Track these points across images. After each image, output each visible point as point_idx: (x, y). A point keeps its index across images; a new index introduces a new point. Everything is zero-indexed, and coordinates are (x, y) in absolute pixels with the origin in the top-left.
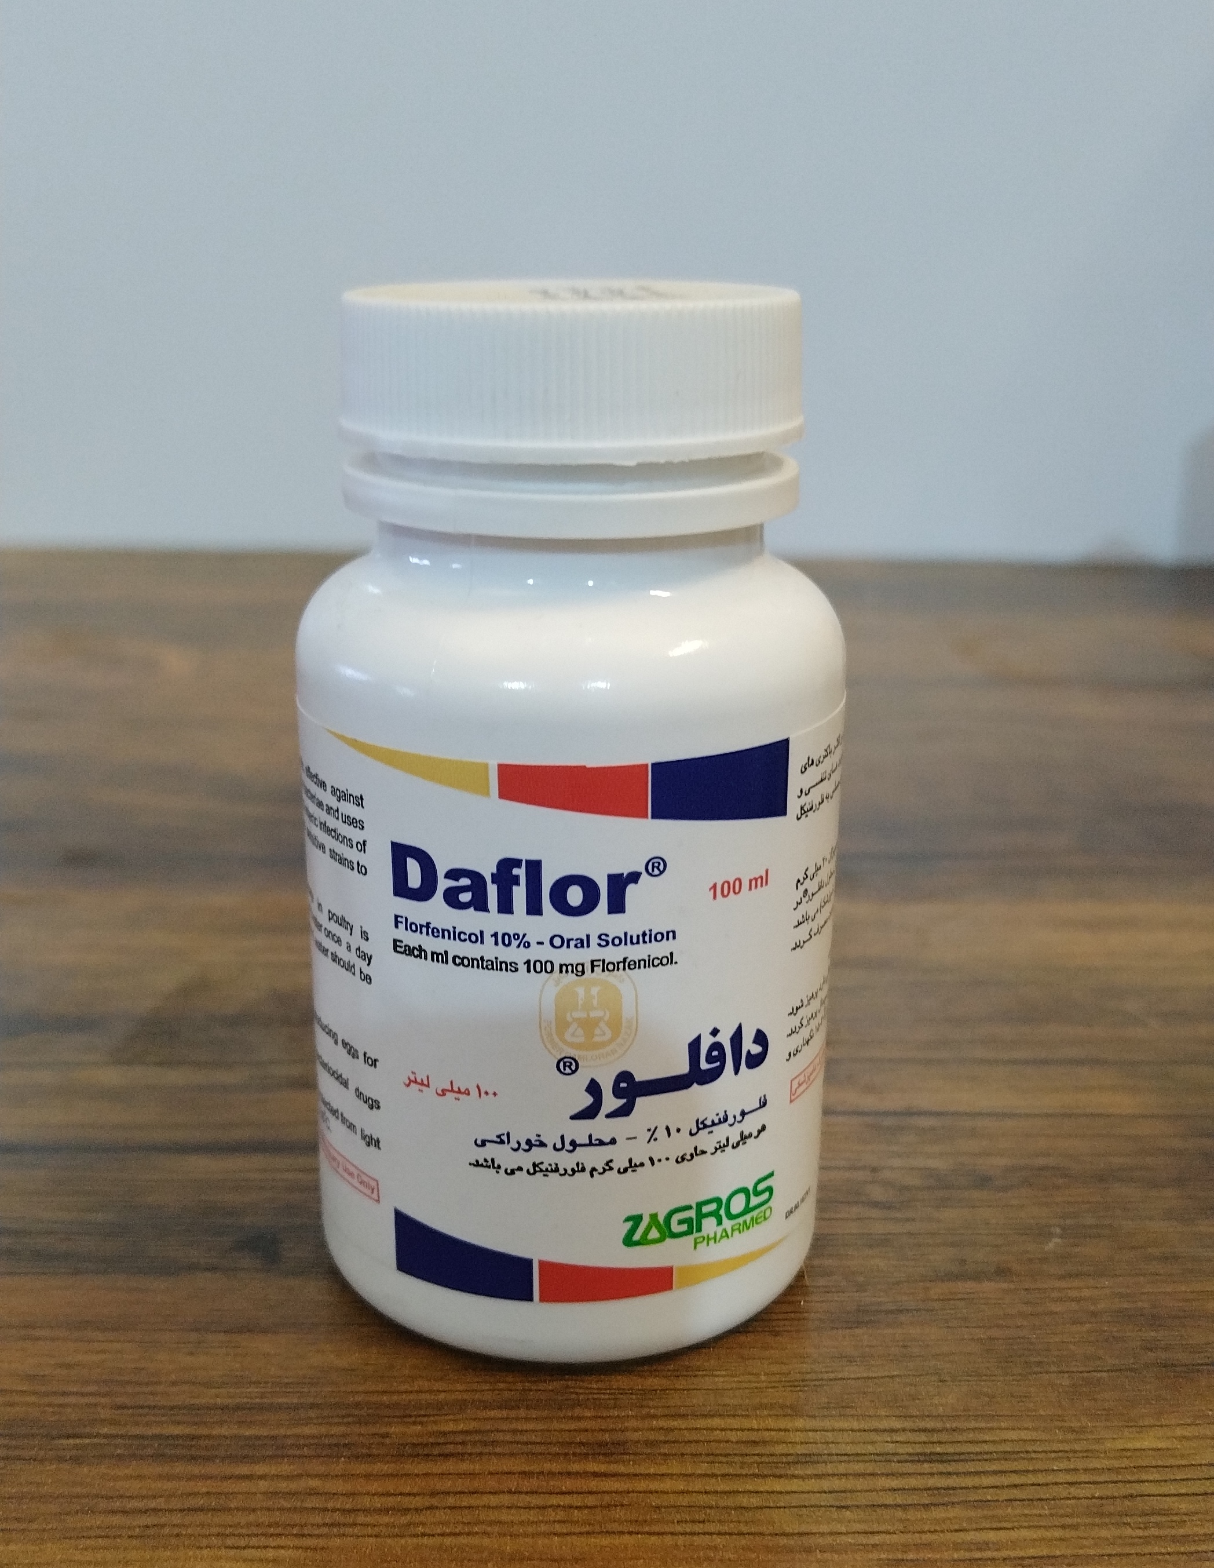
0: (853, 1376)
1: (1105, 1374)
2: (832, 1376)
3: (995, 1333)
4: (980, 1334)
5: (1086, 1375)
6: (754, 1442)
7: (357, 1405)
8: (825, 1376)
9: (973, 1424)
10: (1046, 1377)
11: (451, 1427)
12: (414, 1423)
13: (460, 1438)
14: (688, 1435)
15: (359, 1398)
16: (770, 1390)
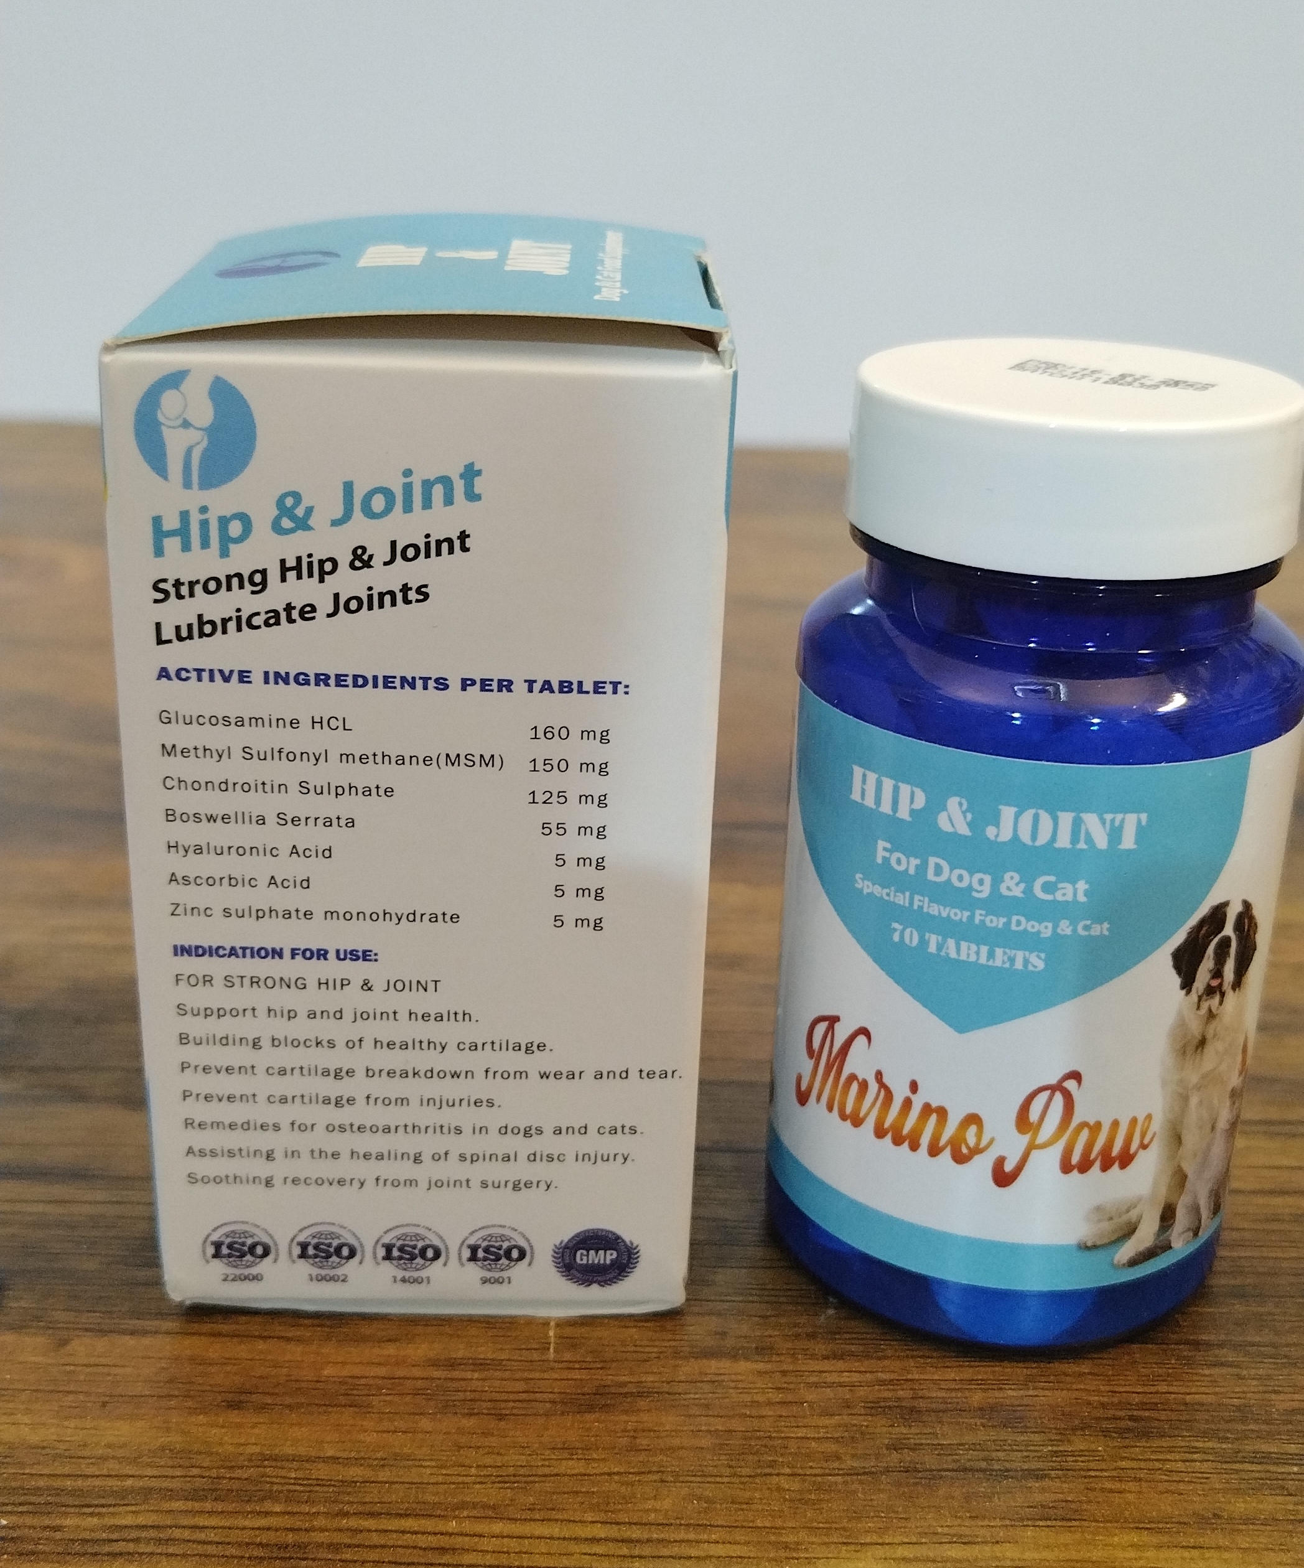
0: (569, 1472)
1: (839, 1479)
2: (547, 1471)
3: (736, 1424)
4: (719, 1425)
5: (819, 1479)
6: (443, 1549)
7: (37, 1491)
8: (540, 1471)
9: (682, 1535)
10: (775, 1479)
11: (128, 1521)
12: (92, 1514)
13: (134, 1534)
14: (375, 1539)
15: (41, 1483)
16: (478, 1486)
